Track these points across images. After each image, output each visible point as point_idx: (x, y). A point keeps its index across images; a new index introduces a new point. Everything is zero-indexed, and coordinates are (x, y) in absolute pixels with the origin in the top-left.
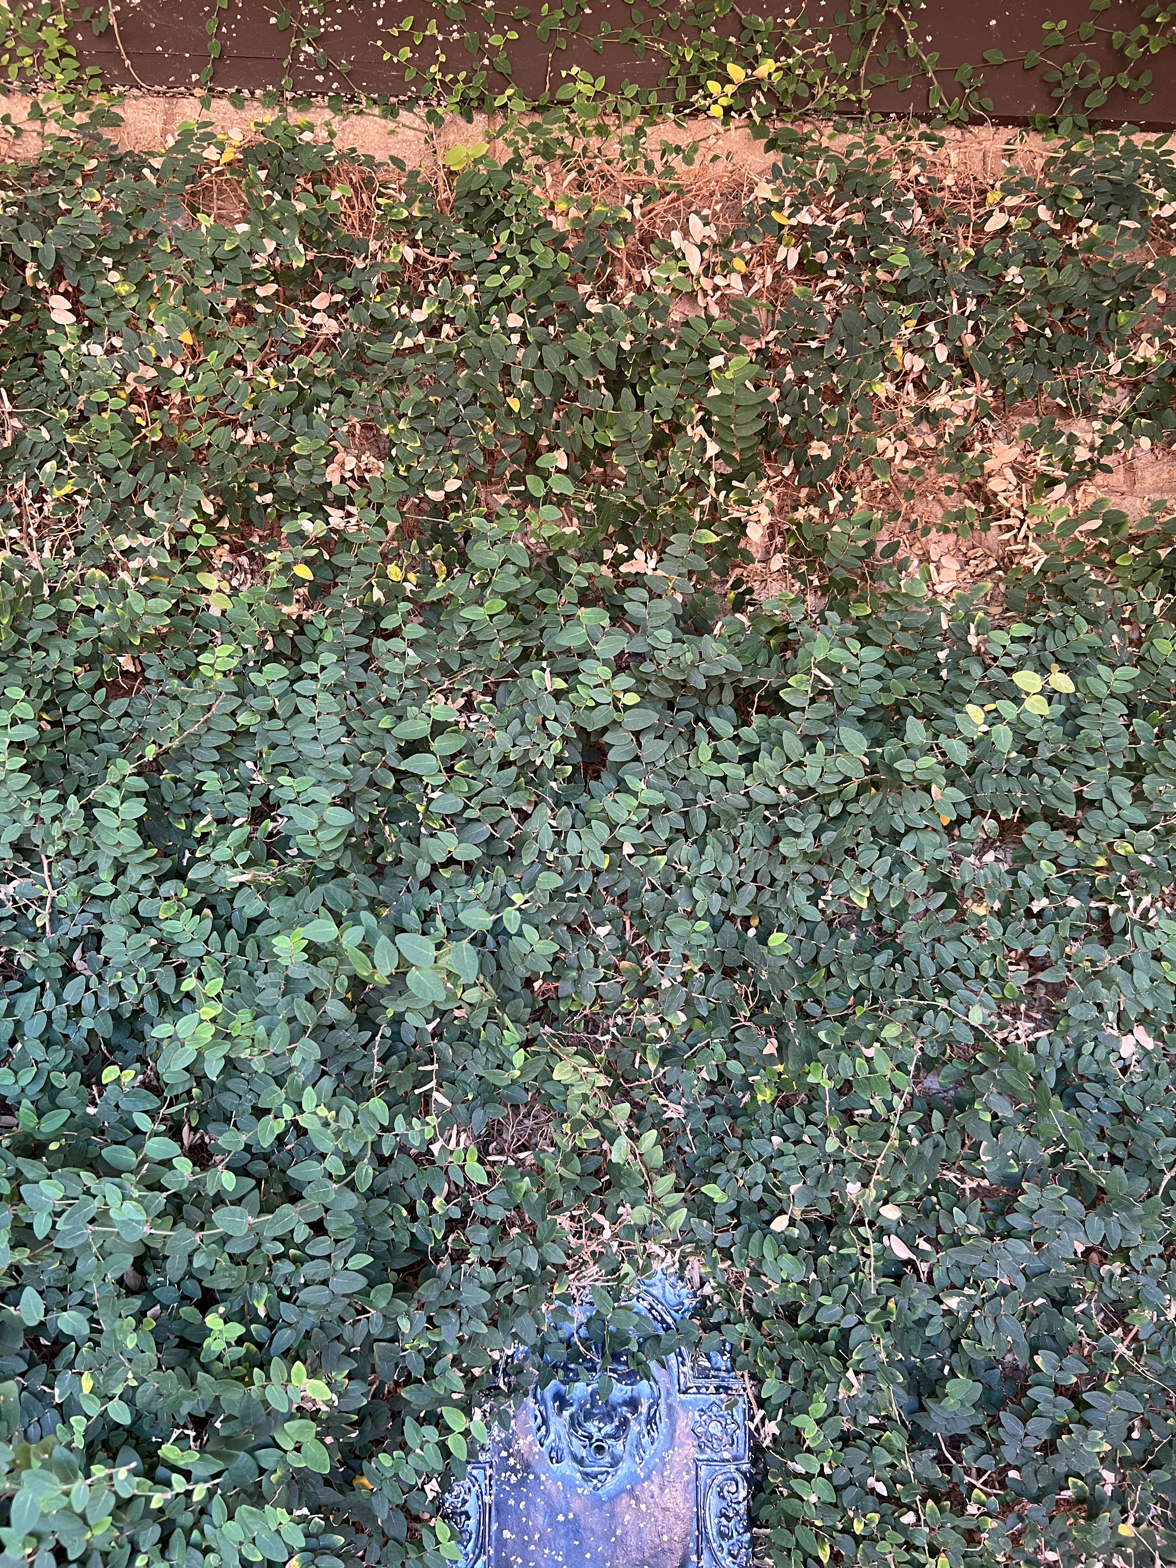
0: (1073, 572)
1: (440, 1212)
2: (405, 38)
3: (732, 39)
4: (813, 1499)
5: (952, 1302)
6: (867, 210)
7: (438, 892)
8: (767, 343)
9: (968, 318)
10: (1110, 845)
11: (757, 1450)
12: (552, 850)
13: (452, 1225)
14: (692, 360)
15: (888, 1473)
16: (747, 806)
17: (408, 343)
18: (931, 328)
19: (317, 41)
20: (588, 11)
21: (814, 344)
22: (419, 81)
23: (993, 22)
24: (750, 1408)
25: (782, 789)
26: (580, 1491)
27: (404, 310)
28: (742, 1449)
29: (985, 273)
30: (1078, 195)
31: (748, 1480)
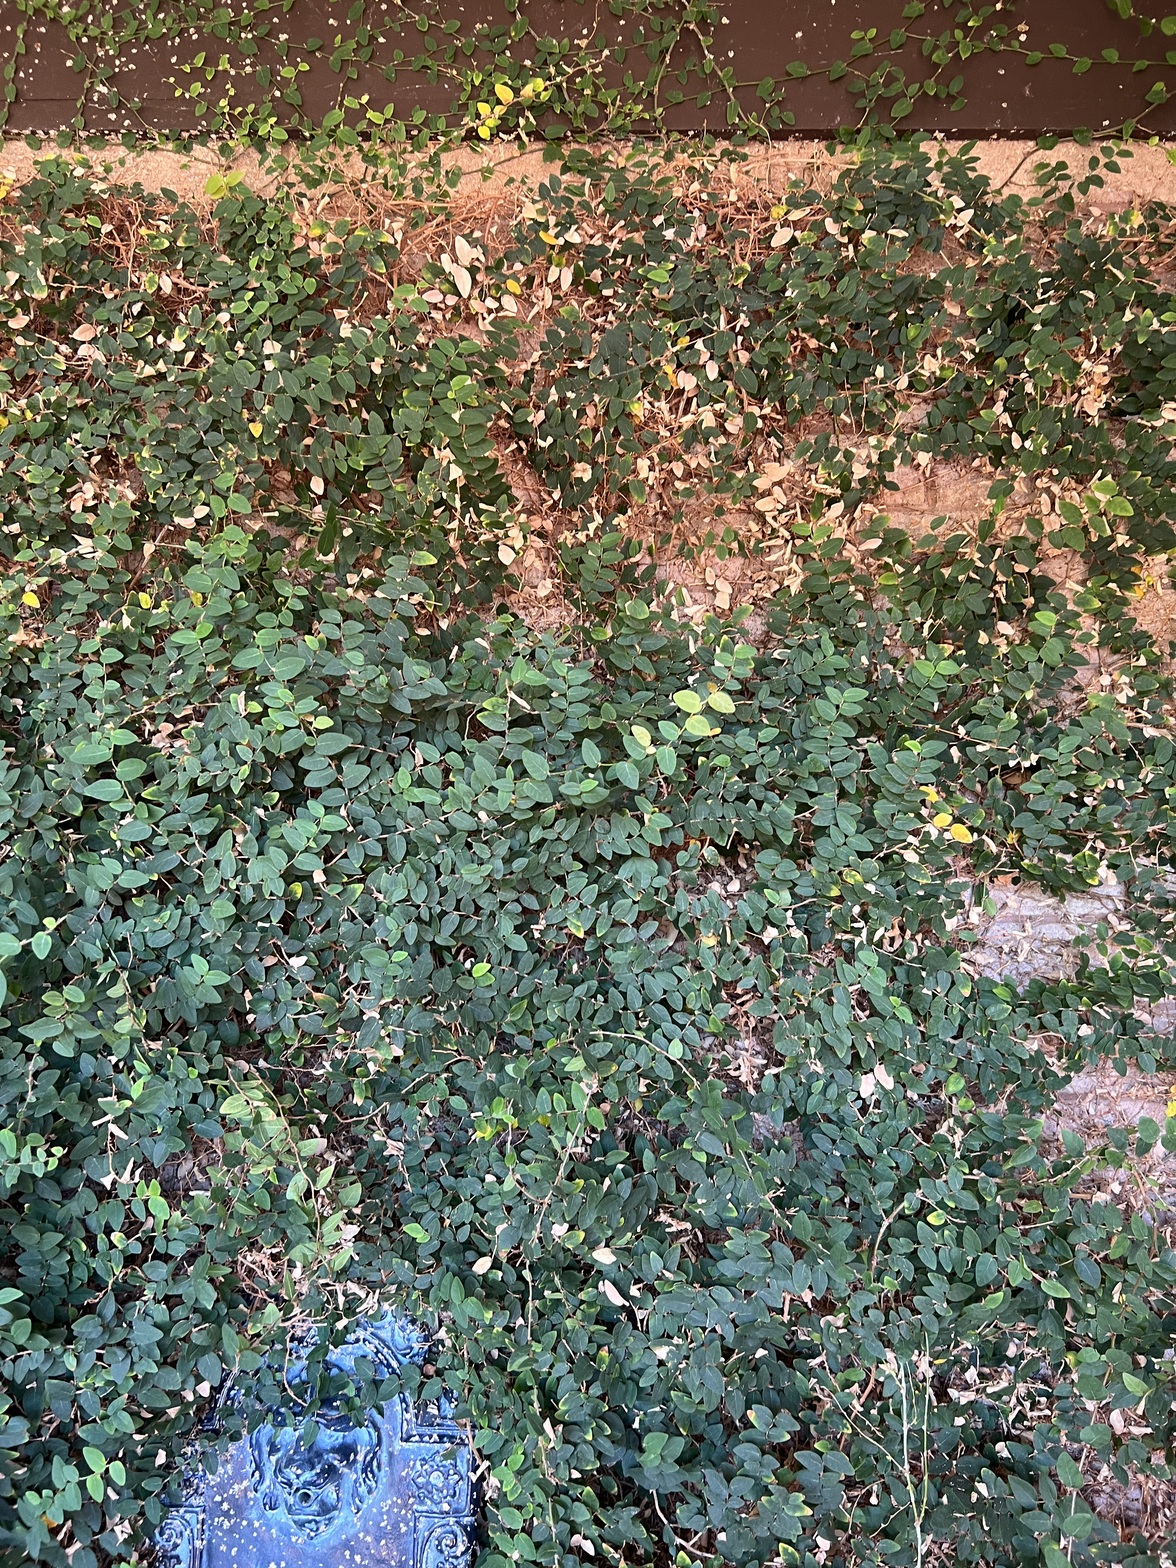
0: (837, 592)
1: (120, 1247)
2: (197, 74)
3: (528, 63)
4: (516, 1556)
5: (662, 1352)
6: (647, 226)
7: (131, 922)
8: (533, 364)
9: (739, 333)
10: (840, 873)
11: (479, 1502)
12: (235, 877)
13: (130, 1260)
14: (439, 382)
15: (595, 1531)
16: (447, 832)
17: (149, 371)
18: (699, 344)
19: (111, 80)
20: (382, 40)
21: (580, 365)
22: (210, 115)
23: (799, 35)
24: (474, 1460)
25: (483, 815)
26: (294, 1539)
27: (161, 339)
28: (464, 1501)
29: (764, 289)
30: (859, 206)
31: (469, 1535)
